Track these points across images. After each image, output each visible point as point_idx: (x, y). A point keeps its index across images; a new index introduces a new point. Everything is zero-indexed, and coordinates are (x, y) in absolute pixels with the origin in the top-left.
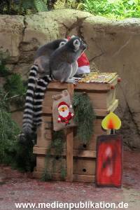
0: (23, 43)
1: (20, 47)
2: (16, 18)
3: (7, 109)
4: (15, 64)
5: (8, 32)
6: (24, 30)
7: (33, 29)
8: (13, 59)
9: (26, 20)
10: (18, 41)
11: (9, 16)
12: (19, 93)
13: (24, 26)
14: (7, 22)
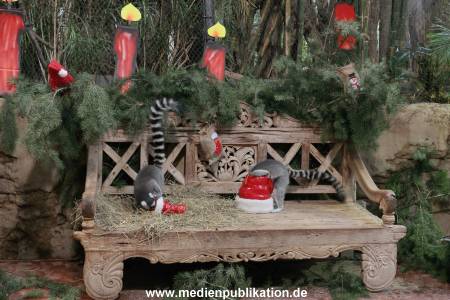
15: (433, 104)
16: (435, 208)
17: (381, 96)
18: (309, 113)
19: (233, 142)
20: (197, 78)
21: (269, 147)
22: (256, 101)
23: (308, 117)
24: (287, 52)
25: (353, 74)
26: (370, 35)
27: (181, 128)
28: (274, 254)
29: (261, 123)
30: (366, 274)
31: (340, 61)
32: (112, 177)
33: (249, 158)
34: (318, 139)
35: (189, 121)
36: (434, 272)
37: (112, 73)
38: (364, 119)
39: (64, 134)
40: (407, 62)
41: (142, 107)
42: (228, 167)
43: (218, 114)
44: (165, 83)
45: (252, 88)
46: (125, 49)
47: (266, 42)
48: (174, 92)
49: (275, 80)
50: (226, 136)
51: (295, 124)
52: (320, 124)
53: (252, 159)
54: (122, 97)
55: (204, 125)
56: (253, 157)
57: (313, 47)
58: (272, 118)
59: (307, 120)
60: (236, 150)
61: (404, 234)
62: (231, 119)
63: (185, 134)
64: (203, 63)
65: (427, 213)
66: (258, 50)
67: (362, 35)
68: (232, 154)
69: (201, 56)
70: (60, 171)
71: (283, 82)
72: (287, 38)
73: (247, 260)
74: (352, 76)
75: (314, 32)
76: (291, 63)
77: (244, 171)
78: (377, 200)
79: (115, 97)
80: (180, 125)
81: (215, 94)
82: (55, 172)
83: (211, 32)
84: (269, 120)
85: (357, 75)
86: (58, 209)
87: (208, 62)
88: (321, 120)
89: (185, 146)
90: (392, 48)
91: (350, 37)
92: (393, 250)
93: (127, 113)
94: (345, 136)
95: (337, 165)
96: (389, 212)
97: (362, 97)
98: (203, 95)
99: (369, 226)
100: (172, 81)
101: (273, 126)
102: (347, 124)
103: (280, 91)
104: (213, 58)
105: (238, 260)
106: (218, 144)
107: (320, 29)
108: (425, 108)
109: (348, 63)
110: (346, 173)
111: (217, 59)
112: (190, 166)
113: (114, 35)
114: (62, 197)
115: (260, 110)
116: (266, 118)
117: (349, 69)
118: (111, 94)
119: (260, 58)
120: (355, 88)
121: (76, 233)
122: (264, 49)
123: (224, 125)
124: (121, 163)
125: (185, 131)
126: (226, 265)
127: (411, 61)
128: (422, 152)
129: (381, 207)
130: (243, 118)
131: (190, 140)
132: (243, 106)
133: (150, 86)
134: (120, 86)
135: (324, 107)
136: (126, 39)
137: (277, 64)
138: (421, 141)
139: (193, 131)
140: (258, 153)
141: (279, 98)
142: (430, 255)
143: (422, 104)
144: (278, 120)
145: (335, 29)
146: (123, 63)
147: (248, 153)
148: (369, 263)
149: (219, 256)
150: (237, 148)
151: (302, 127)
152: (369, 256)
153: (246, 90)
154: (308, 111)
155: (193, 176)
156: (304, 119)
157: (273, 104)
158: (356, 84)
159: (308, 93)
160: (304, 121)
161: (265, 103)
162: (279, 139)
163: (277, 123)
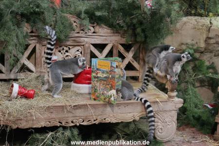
0: (209, 38)
1: (206, 41)
2: (204, 19)
3: (194, 85)
4: (202, 53)
5: (198, 29)
6: (210, 29)
7: (216, 28)
8: (200, 49)
9: (211, 21)
10: (205, 36)
11: (199, 18)
12: (203, 74)
13: (210, 26)
14: (198, 22)
15: (196, 18)
16: (197, 84)
18: (118, 24)
21: (91, 46)
22: (83, 16)
23: (117, 26)
27: (33, 34)
28: (96, 120)
29: (86, 31)
30: (157, 131)
33: (78, 53)
34: (123, 41)
36: (199, 127)
45: (80, 7)
51: (109, 31)
52: (125, 32)
53: (80, 55)
56: (81, 53)
58: (93, 27)
61: (182, 104)
63: (34, 38)
65: (192, 88)
68: (67, 51)
71: (101, 3)
73: (78, 124)
78: (164, 82)
80: (32, 32)
84: (92, 28)
88: (126, 29)
89: (35, 47)
94: (143, 39)
95: (135, 57)
96: (172, 90)
97: (154, 13)
101: (94, 32)
103: (99, 9)
105: (73, 124)
108: (191, 19)
110: (142, 63)
112: (39, 60)
115: (86, 22)
116: (89, 27)
120: (149, 7)
125: (35, 36)
126: (65, 128)
128: (191, 49)
129: (166, 87)
130: (74, 27)
132: (72, 20)
135: (128, 19)
138: (189, 41)
140: (84, 50)
141: (98, 14)
142: (196, 116)
143: (190, 17)
144: (97, 29)
147: (78, 51)
148: (159, 124)
149: (59, 122)
150: (71, 47)
151: (113, 33)
152: (160, 119)
153: (75, 8)
154: (118, 22)
155: (41, 66)
156: (115, 27)
157: (94, 18)
158: (149, 5)
159: (117, 11)
160: (115, 29)
161: (89, 17)
162: (98, 41)
163: (97, 30)
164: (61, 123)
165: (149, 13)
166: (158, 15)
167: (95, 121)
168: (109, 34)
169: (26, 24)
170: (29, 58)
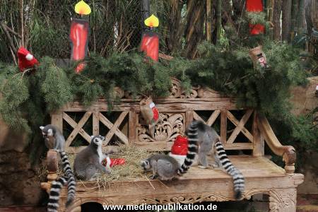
17: (282, 71)
18: (227, 86)
19: (166, 110)
20: (137, 59)
21: (195, 113)
22: (184, 77)
23: (225, 89)
24: (209, 38)
25: (261, 54)
26: (274, 23)
27: (125, 100)
28: (200, 198)
29: (188, 94)
31: (250, 44)
32: (70, 139)
33: (179, 122)
34: (233, 107)
35: (130, 94)
37: (69, 56)
38: (270, 90)
39: (31, 105)
40: (305, 44)
41: (93, 83)
42: (163, 130)
43: (154, 88)
44: (111, 64)
45: (181, 67)
46: (79, 36)
47: (192, 30)
48: (118, 71)
49: (198, 60)
50: (161, 105)
51: (215, 95)
52: (235, 95)
53: (181, 124)
54: (77, 75)
55: (143, 97)
56: (182, 121)
57: (228, 34)
58: (197, 90)
59: (224, 91)
60: (168, 117)
61: (303, 181)
62: (164, 91)
63: (128, 104)
64: (141, 48)
66: (185, 37)
67: (268, 23)
68: (165, 120)
69: (139, 42)
70: (29, 135)
71: (205, 61)
72: (208, 26)
73: (178, 203)
74: (260, 55)
75: (229, 21)
76: (211, 46)
77: (176, 133)
78: (281, 154)
79: (71, 76)
80: (124, 97)
81: (151, 72)
82: (25, 136)
83: (147, 22)
84: (195, 92)
85: (264, 55)
86: (28, 166)
87: (145, 47)
88: (236, 92)
89: (128, 115)
90: (293, 33)
91: (258, 25)
92: (294, 193)
93: (81, 88)
94: (256, 104)
95: (248, 126)
96: (290, 164)
97: (269, 72)
98: (142, 73)
99: (274, 175)
100: (116, 62)
101: (198, 97)
102: (256, 94)
103: (203, 68)
104: (149, 44)
105: (172, 203)
106: (155, 112)
107: (234, 19)
109: (257, 46)
110: (256, 134)
111: (152, 44)
112: (133, 130)
113: (69, 27)
114: (31, 156)
115: (187, 84)
116: (192, 90)
117: (257, 50)
118: (68, 73)
119: (187, 43)
120: (263, 65)
121: (43, 184)
122: (190, 36)
123: (158, 97)
124: (78, 128)
125: (128, 102)
127: (307, 43)
129: (283, 160)
130: (174, 91)
131: (132, 109)
132: (173, 82)
133: (99, 67)
134: (75, 67)
135: (237, 81)
136: (79, 29)
137: (201, 47)
139: (134, 102)
140: (186, 119)
141: (202, 74)
144: (201, 92)
145: (246, 19)
146: (77, 48)
147: (178, 119)
148: (275, 204)
149: (157, 200)
150: (170, 115)
151: (221, 97)
152: (275, 198)
153: (175, 69)
154: (226, 84)
155: (135, 138)
156: (222, 91)
157: (197, 79)
158: (263, 62)
159: (225, 70)
160: (223, 93)
161: (191, 79)
162: (203, 107)
163: (201, 95)
164: (159, 201)
165: (263, 72)
166: (273, 75)
167: (198, 199)
168: (216, 99)
169: (117, 88)
170: (121, 128)
